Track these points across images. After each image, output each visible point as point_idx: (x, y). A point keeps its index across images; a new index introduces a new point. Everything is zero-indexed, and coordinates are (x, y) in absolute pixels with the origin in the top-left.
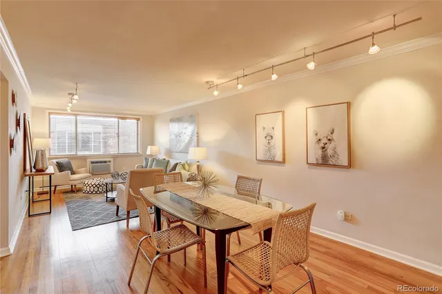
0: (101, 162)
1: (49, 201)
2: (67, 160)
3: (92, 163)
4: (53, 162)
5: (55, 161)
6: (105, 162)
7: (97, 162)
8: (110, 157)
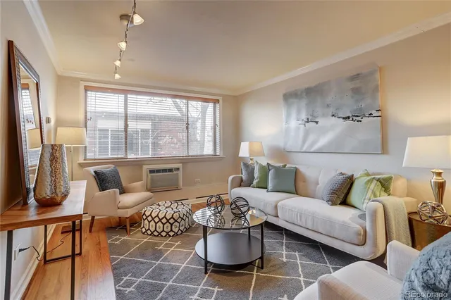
0: (165, 171)
1: (69, 261)
2: (112, 166)
3: (152, 171)
4: (88, 172)
5: (92, 169)
6: (171, 170)
7: (158, 171)
8: (178, 161)
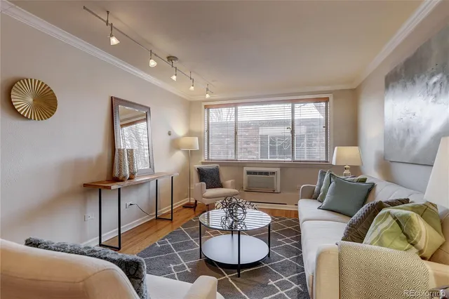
0: (261, 173)
3: (249, 173)
6: (266, 173)
7: (255, 173)
8: (279, 165)
